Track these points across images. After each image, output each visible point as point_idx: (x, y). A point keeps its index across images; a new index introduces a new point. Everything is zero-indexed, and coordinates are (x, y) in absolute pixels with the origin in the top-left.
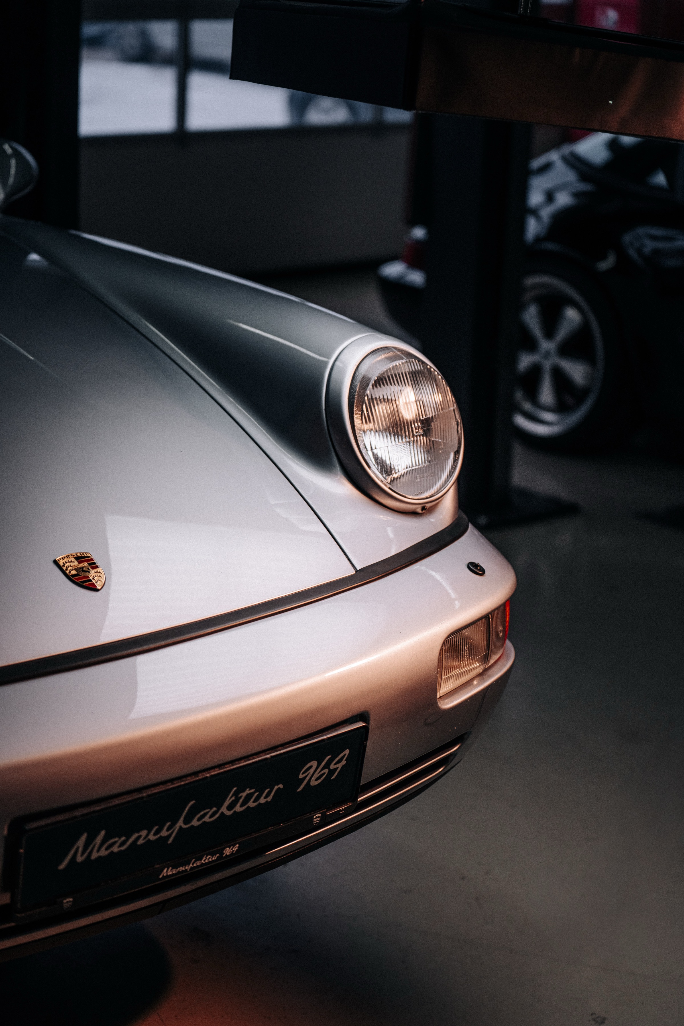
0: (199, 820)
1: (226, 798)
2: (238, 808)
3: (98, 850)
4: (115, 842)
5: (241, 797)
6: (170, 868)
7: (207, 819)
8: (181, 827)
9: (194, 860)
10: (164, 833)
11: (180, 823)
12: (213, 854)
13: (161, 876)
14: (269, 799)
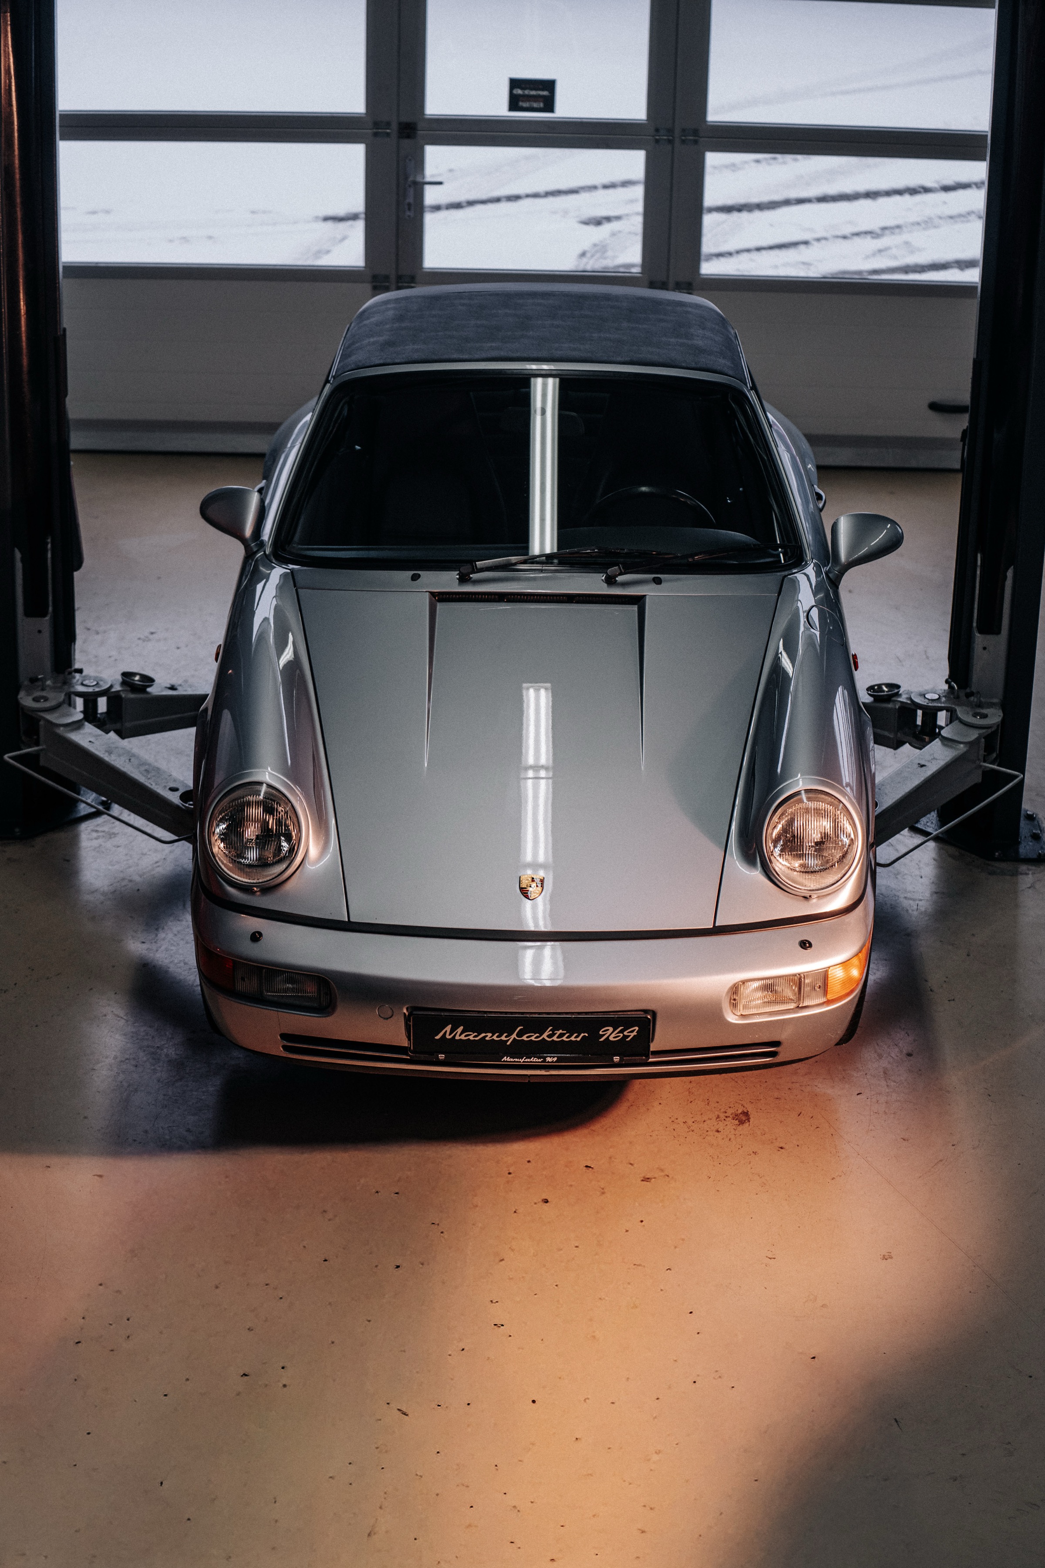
0: (527, 1037)
1: (545, 1031)
2: (555, 1038)
3: (460, 1036)
4: (471, 1034)
5: (556, 1033)
6: (509, 1058)
7: (533, 1038)
8: (514, 1038)
9: (525, 1058)
10: (503, 1038)
11: (514, 1036)
12: (539, 1058)
13: (502, 1060)
14: (579, 1039)
